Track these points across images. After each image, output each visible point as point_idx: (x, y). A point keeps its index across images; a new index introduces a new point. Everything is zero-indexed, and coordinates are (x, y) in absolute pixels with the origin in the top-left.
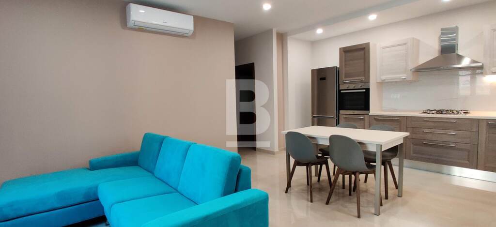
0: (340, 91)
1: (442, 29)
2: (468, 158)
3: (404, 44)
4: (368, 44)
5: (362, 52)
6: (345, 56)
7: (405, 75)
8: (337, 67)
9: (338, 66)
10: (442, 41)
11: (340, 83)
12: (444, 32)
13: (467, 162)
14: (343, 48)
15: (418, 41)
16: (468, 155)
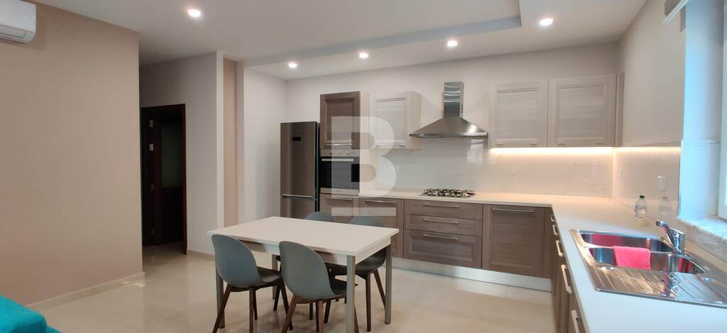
0: (320, 158)
1: (445, 84)
2: (473, 255)
3: (403, 99)
4: (357, 94)
5: (350, 105)
6: (328, 108)
7: (404, 141)
8: (316, 122)
9: (319, 122)
10: (446, 98)
11: (321, 147)
12: (449, 87)
13: (471, 260)
14: (326, 95)
15: (420, 96)
16: (472, 251)
